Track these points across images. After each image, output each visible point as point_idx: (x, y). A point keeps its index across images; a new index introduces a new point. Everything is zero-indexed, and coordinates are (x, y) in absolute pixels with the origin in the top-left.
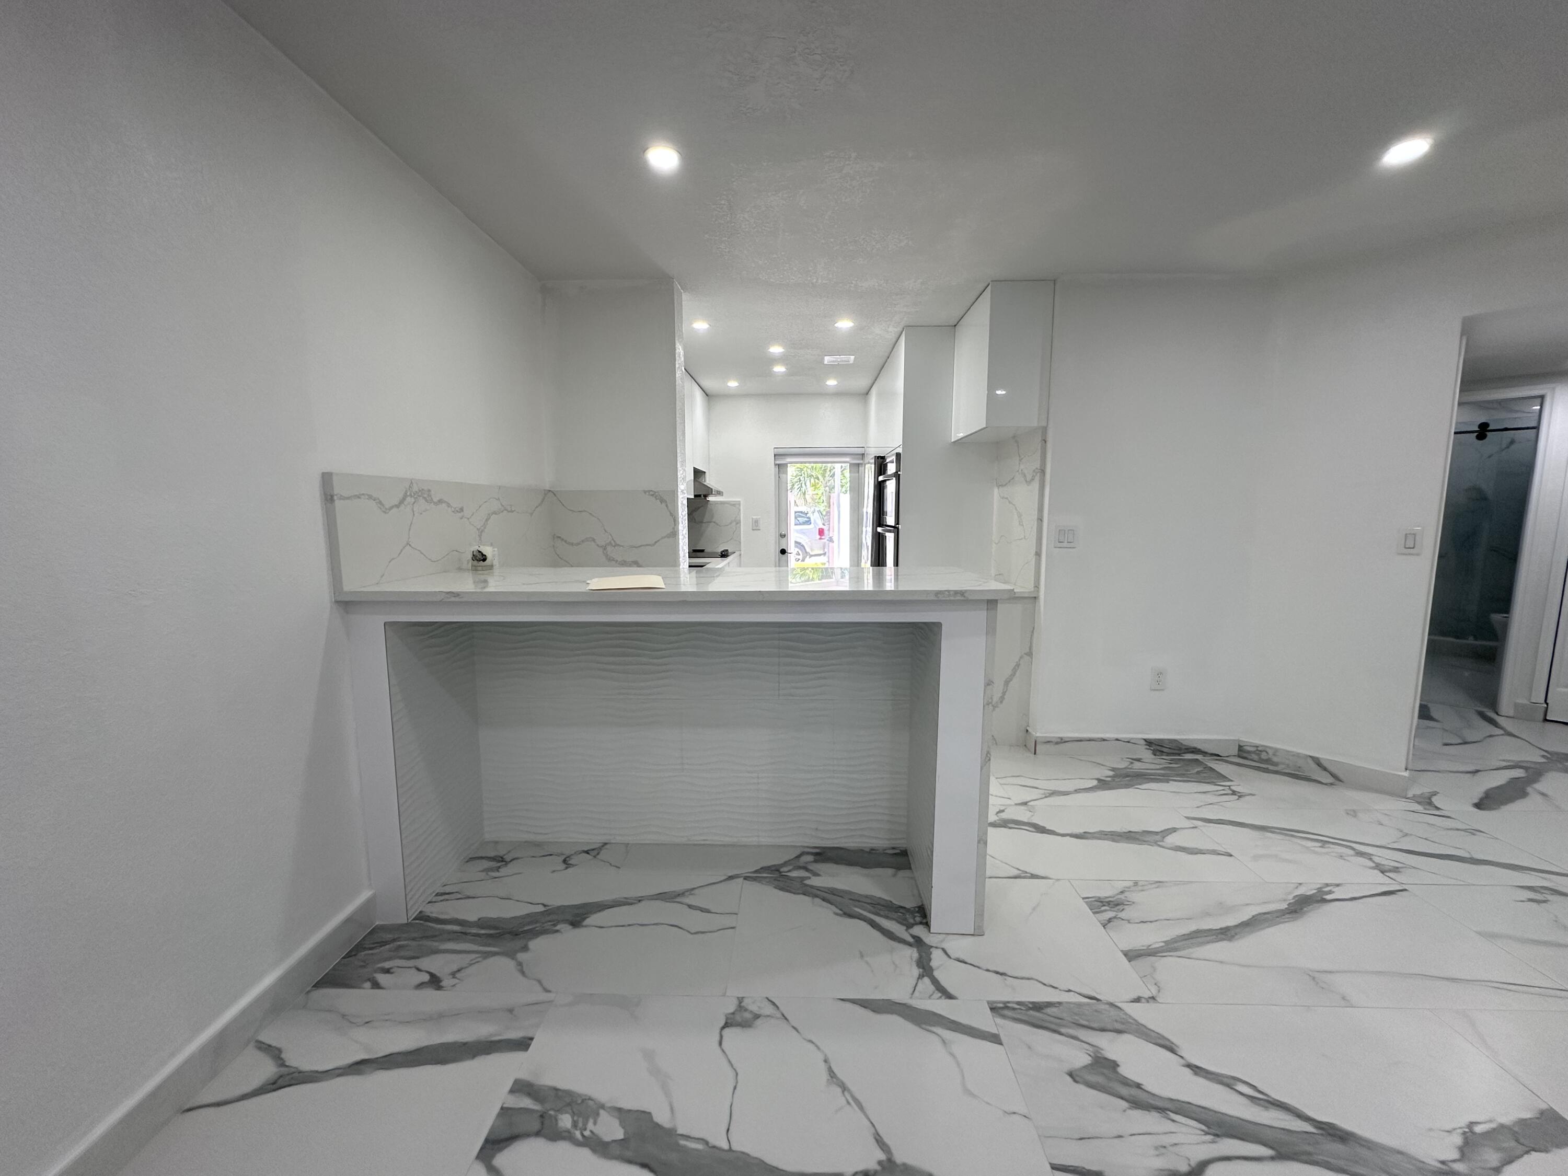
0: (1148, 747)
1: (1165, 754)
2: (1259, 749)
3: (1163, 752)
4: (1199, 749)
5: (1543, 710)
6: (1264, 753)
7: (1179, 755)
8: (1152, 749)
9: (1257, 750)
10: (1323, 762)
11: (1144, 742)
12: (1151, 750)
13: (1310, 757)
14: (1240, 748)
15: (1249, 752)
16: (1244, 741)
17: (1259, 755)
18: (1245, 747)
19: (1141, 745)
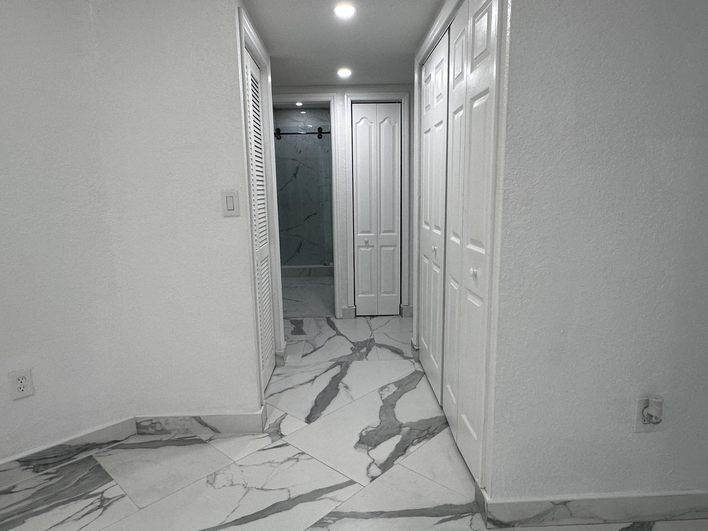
0: (26, 467)
1: (51, 465)
2: (153, 422)
3: (46, 464)
4: (93, 443)
5: (354, 310)
6: (158, 425)
8: (32, 466)
9: (152, 423)
10: (203, 419)
11: (18, 464)
12: (30, 468)
13: (194, 417)
14: (138, 425)
15: (145, 427)
16: (140, 418)
17: (153, 427)
18: (141, 424)
19: (16, 468)
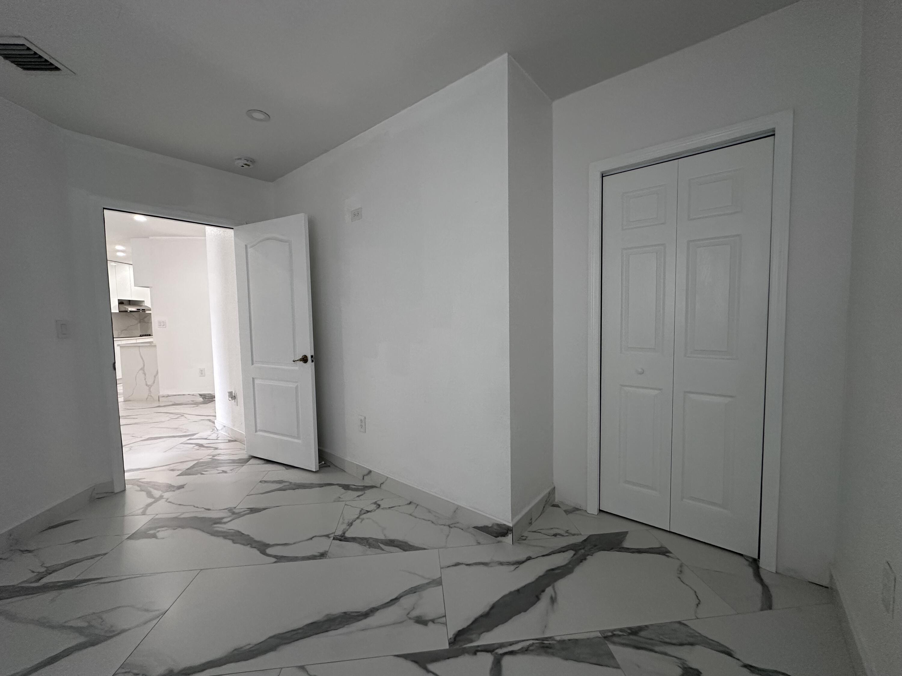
7: (212, 399)
